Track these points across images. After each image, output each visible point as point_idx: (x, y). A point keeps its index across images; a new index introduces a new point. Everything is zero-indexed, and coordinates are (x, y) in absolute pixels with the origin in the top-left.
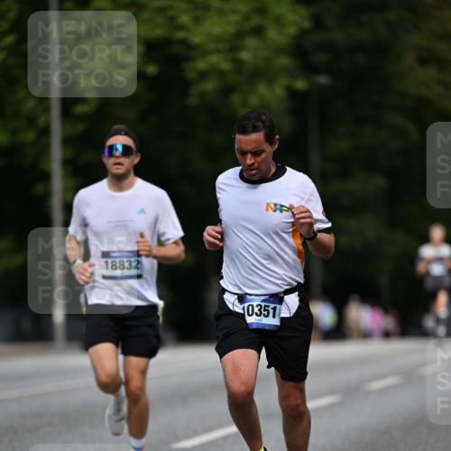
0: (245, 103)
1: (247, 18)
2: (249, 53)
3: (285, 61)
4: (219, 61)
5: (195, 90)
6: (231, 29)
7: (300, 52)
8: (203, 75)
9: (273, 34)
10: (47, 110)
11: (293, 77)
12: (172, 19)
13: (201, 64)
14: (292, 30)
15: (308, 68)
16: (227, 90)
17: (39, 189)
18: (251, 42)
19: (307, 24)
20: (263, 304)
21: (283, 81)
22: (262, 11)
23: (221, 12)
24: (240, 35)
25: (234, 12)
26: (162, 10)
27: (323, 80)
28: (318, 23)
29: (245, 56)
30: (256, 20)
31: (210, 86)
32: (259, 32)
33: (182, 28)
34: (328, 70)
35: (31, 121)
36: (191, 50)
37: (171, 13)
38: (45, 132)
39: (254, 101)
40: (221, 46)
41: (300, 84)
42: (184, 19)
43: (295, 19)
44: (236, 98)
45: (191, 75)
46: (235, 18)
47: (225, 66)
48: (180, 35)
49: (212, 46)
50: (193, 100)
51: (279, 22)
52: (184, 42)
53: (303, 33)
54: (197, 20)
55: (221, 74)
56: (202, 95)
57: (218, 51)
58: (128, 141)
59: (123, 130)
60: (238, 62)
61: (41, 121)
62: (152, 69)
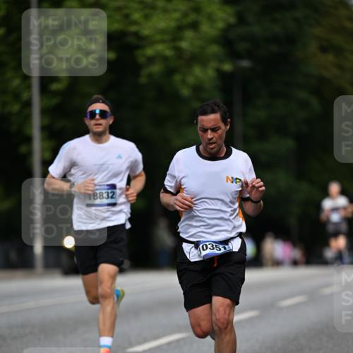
0: (183, 82)
1: (185, 15)
2: (188, 43)
3: (215, 49)
4: (163, 49)
5: (145, 72)
6: (173, 24)
7: (227, 41)
8: (151, 60)
9: (206, 28)
10: (29, 87)
11: (221, 61)
12: (127, 16)
13: (149, 52)
14: (221, 25)
15: (234, 55)
16: (170, 72)
17: (23, 149)
18: (189, 34)
19: (232, 20)
21: (213, 64)
22: (197, 10)
23: (165, 11)
24: (180, 28)
25: (175, 11)
26: (119, 9)
27: (245, 64)
28: (241, 19)
29: (184, 45)
30: (193, 17)
31: (156, 68)
32: (195, 26)
33: (135, 23)
34: (250, 55)
35: (16, 96)
36: (142, 41)
37: (126, 11)
38: (28, 104)
39: (191, 80)
40: (166, 37)
41: (227, 67)
42: (136, 16)
43: (223, 16)
44: (177, 78)
45: (142, 60)
46: (176, 15)
47: (169, 53)
48: (133, 28)
49: (158, 37)
50: (143, 80)
51: (211, 18)
52: (136, 34)
53: (229, 27)
54: (147, 17)
55: (165, 59)
56: (150, 76)
57: (163, 41)
59: (100, 99)
60: (178, 50)
61: (25, 96)
62: (111, 55)
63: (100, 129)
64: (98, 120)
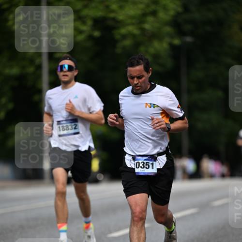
0: (147, 52)
1: (148, 6)
2: (149, 25)
3: (168, 29)
4: (133, 29)
5: (120, 45)
6: (139, 12)
7: (177, 24)
8: (124, 37)
9: (162, 15)
10: (40, 56)
11: (172, 38)
12: (107, 7)
13: (123, 31)
14: (172, 13)
15: (181, 33)
16: (137, 45)
17: (36, 98)
18: (150, 19)
19: (180, 9)
20: (145, 162)
21: (167, 40)
24: (144, 15)
25: (141, 3)
27: (189, 39)
28: (186, 9)
29: (147, 26)
30: (153, 7)
31: (128, 43)
32: (154, 13)
33: (113, 11)
34: (191, 34)
35: (32, 61)
36: (118, 24)
37: (107, 3)
38: (39, 67)
39: (152, 50)
40: (134, 21)
41: (177, 42)
42: (114, 7)
43: (173, 7)
44: (142, 49)
45: (118, 37)
46: (142, 6)
47: (136, 32)
48: (112, 15)
49: (129, 21)
50: (119, 50)
51: (165, 8)
52: (114, 19)
53: (178, 14)
54: (121, 7)
55: (134, 36)
57: (133, 24)
58: (71, 63)
59: (68, 57)
60: (143, 30)
61: (37, 62)
62: (97, 34)
63: (66, 79)
64: (65, 72)
